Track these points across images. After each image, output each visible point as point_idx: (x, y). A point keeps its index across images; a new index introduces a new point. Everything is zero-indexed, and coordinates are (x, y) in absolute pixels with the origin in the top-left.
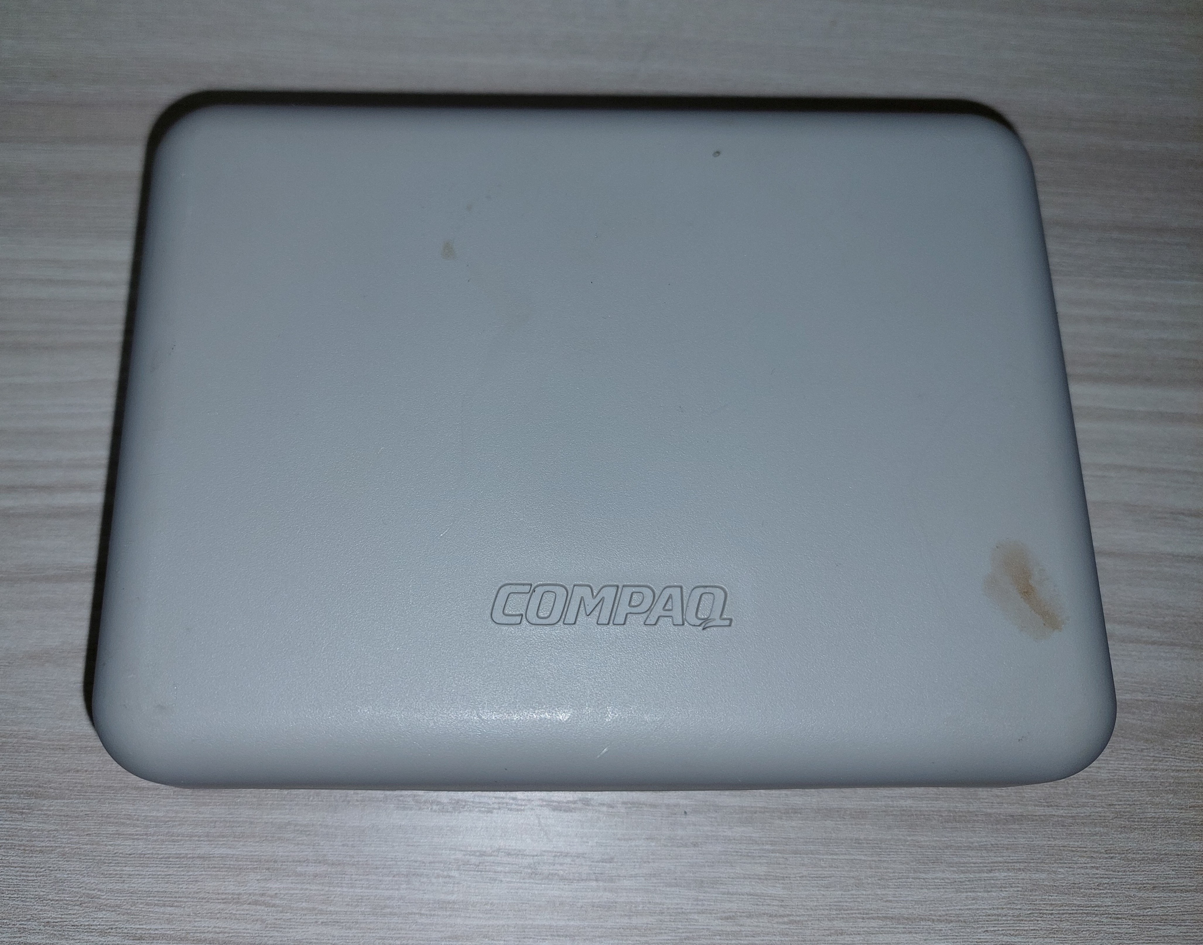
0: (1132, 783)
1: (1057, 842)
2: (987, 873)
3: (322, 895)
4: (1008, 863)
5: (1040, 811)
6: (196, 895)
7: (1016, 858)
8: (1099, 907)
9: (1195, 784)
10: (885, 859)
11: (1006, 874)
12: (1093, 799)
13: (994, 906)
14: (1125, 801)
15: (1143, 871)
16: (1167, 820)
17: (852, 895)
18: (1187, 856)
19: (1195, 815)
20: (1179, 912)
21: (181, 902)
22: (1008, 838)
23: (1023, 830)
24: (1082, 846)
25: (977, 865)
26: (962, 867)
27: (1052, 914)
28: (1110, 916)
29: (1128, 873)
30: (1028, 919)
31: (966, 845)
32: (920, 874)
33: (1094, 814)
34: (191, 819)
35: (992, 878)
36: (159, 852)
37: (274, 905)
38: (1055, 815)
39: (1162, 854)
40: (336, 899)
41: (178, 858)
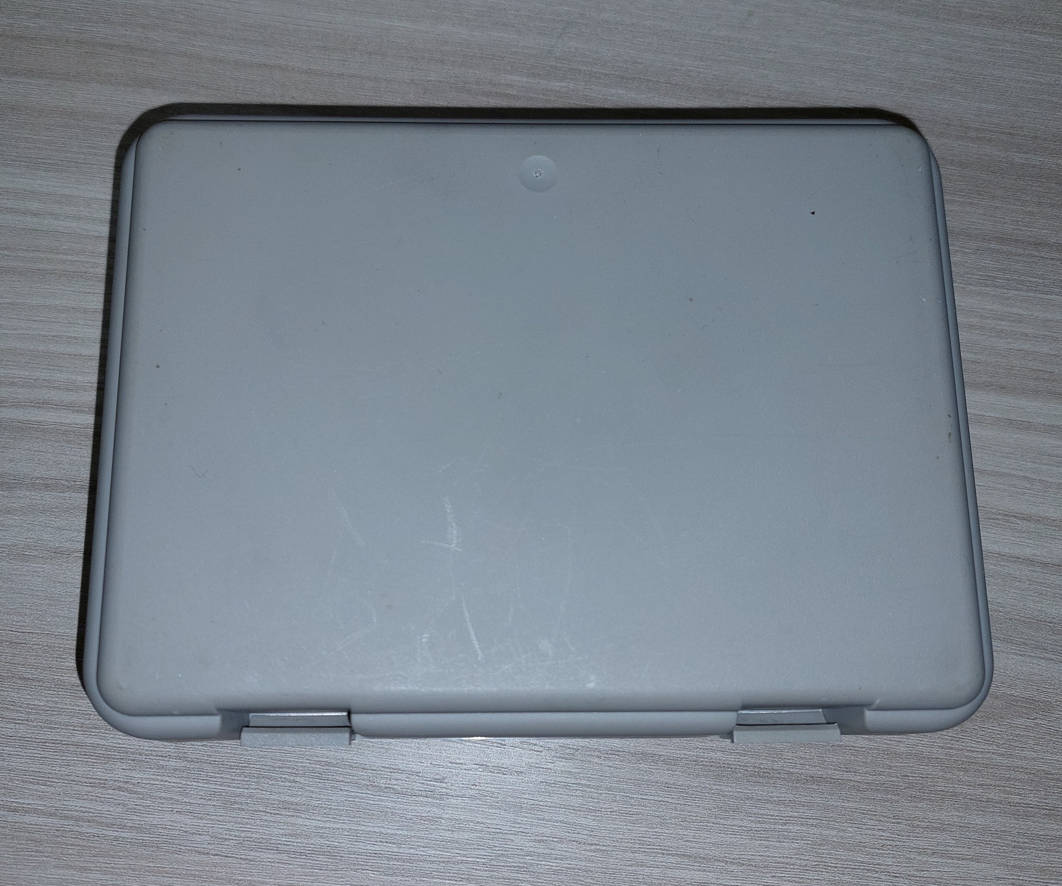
0: (928, 758)
1: (850, 805)
2: (782, 825)
3: (180, 787)
4: (803, 818)
5: (838, 775)
6: (67, 778)
7: (810, 815)
8: (880, 865)
9: (987, 764)
10: (690, 803)
11: (799, 828)
12: (890, 769)
13: (784, 855)
14: (918, 773)
15: (926, 838)
16: (955, 795)
17: (656, 832)
18: (968, 828)
19: (982, 793)
20: (953, 877)
21: (53, 782)
22: (806, 796)
23: (820, 791)
24: (873, 810)
25: (774, 817)
26: (760, 818)
27: (835, 867)
28: (889, 874)
29: (911, 838)
30: (813, 869)
31: (766, 799)
32: (720, 821)
33: (888, 782)
34: (68, 710)
35: (786, 830)
36: (37, 737)
37: (135, 793)
38: (852, 780)
39: (946, 825)
40: (191, 792)
41: (53, 743)
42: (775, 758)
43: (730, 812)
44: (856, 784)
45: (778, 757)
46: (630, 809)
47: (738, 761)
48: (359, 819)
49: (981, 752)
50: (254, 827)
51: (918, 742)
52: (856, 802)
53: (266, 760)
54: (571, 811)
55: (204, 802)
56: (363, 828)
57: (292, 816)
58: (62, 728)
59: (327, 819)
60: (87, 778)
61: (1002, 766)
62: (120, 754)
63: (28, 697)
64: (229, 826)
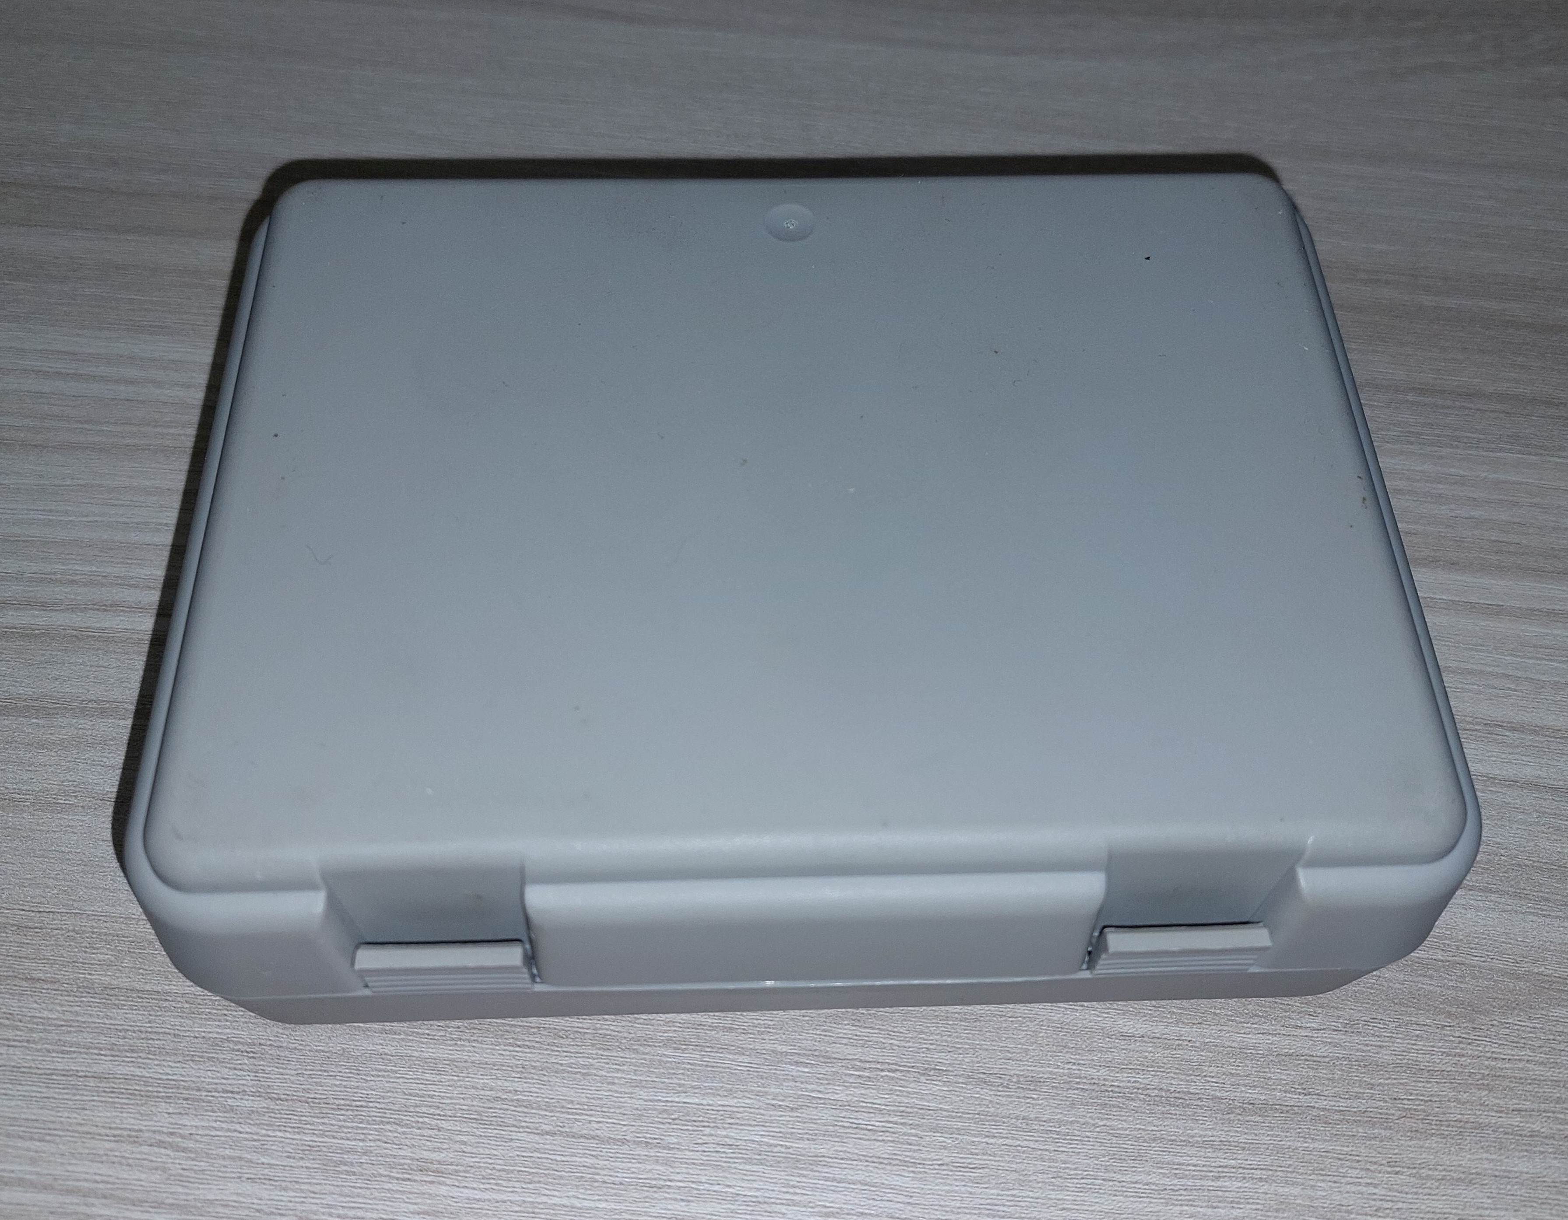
0: (1429, 1071)
1: (1316, 1145)
2: (1213, 1181)
4: (1244, 1168)
5: (1292, 1099)
6: (79, 1128)
7: (1255, 1163)
9: (1521, 1078)
11: (1240, 1184)
12: (1371, 1088)
14: (1417, 1094)
15: (1444, 1195)
16: (1480, 1126)
17: (1013, 1196)
18: (1509, 1178)
19: (1521, 1122)
21: (56, 1135)
22: (1246, 1134)
23: (1267, 1125)
24: (1353, 1153)
25: (1198, 1168)
26: (1176, 1169)
31: (1184, 1139)
32: (1114, 1175)
33: (1372, 1110)
34: (93, 1025)
35: (1219, 1189)
36: (40, 1066)
37: (184, 1150)
38: (1314, 1107)
39: (1473, 1174)
40: (273, 1147)
41: (64, 1075)
42: (1191, 1075)
43: (1129, 1161)
44: (1322, 1113)
45: (1197, 1074)
46: (969, 1161)
47: (1135, 1082)
48: (538, 1185)
49: (1509, 1060)
50: (370, 1202)
51: (1409, 1046)
52: (1325, 1141)
53: (396, 1095)
54: (877, 1165)
55: (292, 1162)
56: (544, 1199)
57: (432, 1182)
58: (80, 1052)
59: (487, 1186)
60: (110, 1128)
61: (1545, 1080)
62: (166, 1090)
63: (35, 1006)
64: (328, 1200)
